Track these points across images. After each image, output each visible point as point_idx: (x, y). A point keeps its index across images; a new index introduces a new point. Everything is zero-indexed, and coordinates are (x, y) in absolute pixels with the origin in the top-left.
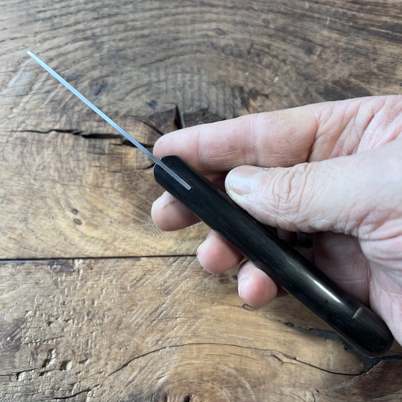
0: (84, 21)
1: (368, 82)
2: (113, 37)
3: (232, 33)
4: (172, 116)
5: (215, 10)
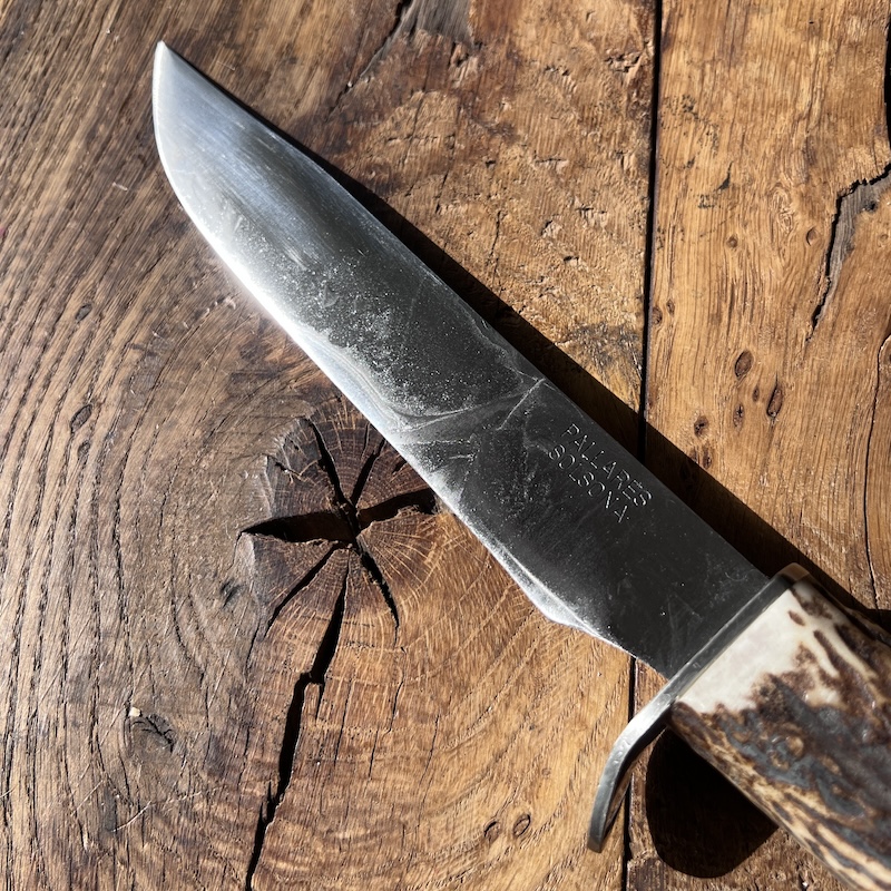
4: (271, 544)
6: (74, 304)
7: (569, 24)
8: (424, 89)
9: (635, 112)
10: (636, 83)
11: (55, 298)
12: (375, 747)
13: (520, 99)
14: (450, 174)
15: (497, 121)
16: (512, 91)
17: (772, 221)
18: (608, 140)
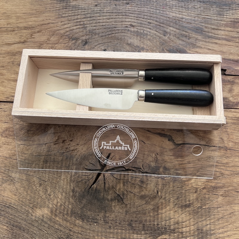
0: (80, 19)
1: (186, 47)
2: (91, 25)
3: (136, 26)
5: (130, 17)
11: (152, 18)
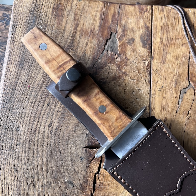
4: (88, 150)
6: (46, 102)
7: (136, 52)
8: (110, 63)
9: (147, 71)
10: (148, 66)
12: (109, 185)
13: (128, 67)
14: (116, 81)
15: (124, 71)
16: (126, 65)
17: (170, 94)
18: (143, 76)
